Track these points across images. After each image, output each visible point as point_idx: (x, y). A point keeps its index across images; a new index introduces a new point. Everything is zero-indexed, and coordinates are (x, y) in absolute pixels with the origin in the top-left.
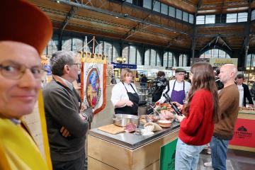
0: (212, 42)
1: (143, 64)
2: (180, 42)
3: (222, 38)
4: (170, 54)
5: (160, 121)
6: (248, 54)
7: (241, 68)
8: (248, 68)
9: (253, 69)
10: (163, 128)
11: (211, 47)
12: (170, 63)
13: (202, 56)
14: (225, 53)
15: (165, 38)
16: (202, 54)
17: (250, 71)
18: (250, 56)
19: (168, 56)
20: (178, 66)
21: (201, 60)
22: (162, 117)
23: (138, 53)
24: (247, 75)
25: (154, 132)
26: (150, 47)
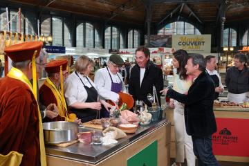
0: (175, 11)
1: (74, 45)
2: (129, 11)
3: (189, 5)
4: (115, 29)
5: (122, 126)
6: (225, 28)
7: (216, 49)
8: (226, 49)
9: (232, 49)
10: (127, 134)
11: (174, 19)
12: (115, 43)
13: (161, 32)
14: (192, 27)
15: (106, 5)
16: (160, 29)
17: (229, 53)
18: (227, 31)
19: (111, 33)
20: (127, 47)
21: (160, 38)
22: (123, 120)
23: (66, 28)
24: (225, 58)
25: (117, 140)
26: (84, 20)
